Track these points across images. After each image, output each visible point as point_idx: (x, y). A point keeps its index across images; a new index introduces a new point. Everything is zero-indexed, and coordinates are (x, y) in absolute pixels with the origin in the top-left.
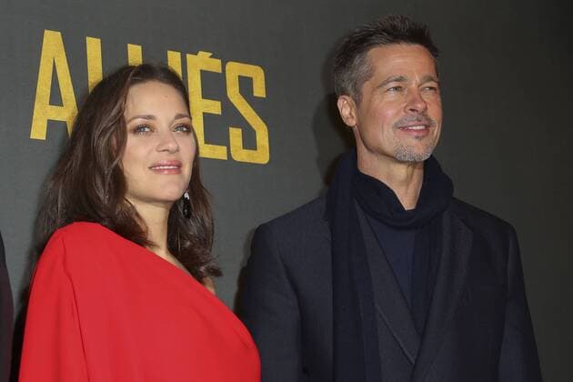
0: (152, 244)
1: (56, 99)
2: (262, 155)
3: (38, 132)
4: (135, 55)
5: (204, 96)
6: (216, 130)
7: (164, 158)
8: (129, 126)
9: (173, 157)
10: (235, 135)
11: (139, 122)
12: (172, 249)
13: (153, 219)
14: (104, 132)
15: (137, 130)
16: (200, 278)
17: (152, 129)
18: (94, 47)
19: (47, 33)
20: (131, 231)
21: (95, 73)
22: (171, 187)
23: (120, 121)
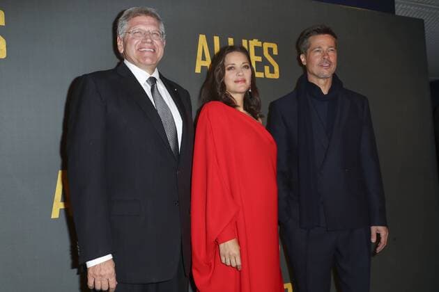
0: (238, 106)
1: (204, 58)
2: (276, 76)
3: (198, 70)
4: (231, 41)
5: (256, 55)
6: (260, 66)
7: (240, 78)
8: (226, 68)
9: (241, 77)
10: (267, 68)
11: (230, 66)
12: (245, 109)
13: (238, 99)
14: (218, 70)
15: (230, 69)
16: (257, 119)
17: (235, 68)
18: (216, 40)
19: (200, 35)
20: (230, 103)
21: (217, 48)
22: (243, 87)
23: (223, 67)
